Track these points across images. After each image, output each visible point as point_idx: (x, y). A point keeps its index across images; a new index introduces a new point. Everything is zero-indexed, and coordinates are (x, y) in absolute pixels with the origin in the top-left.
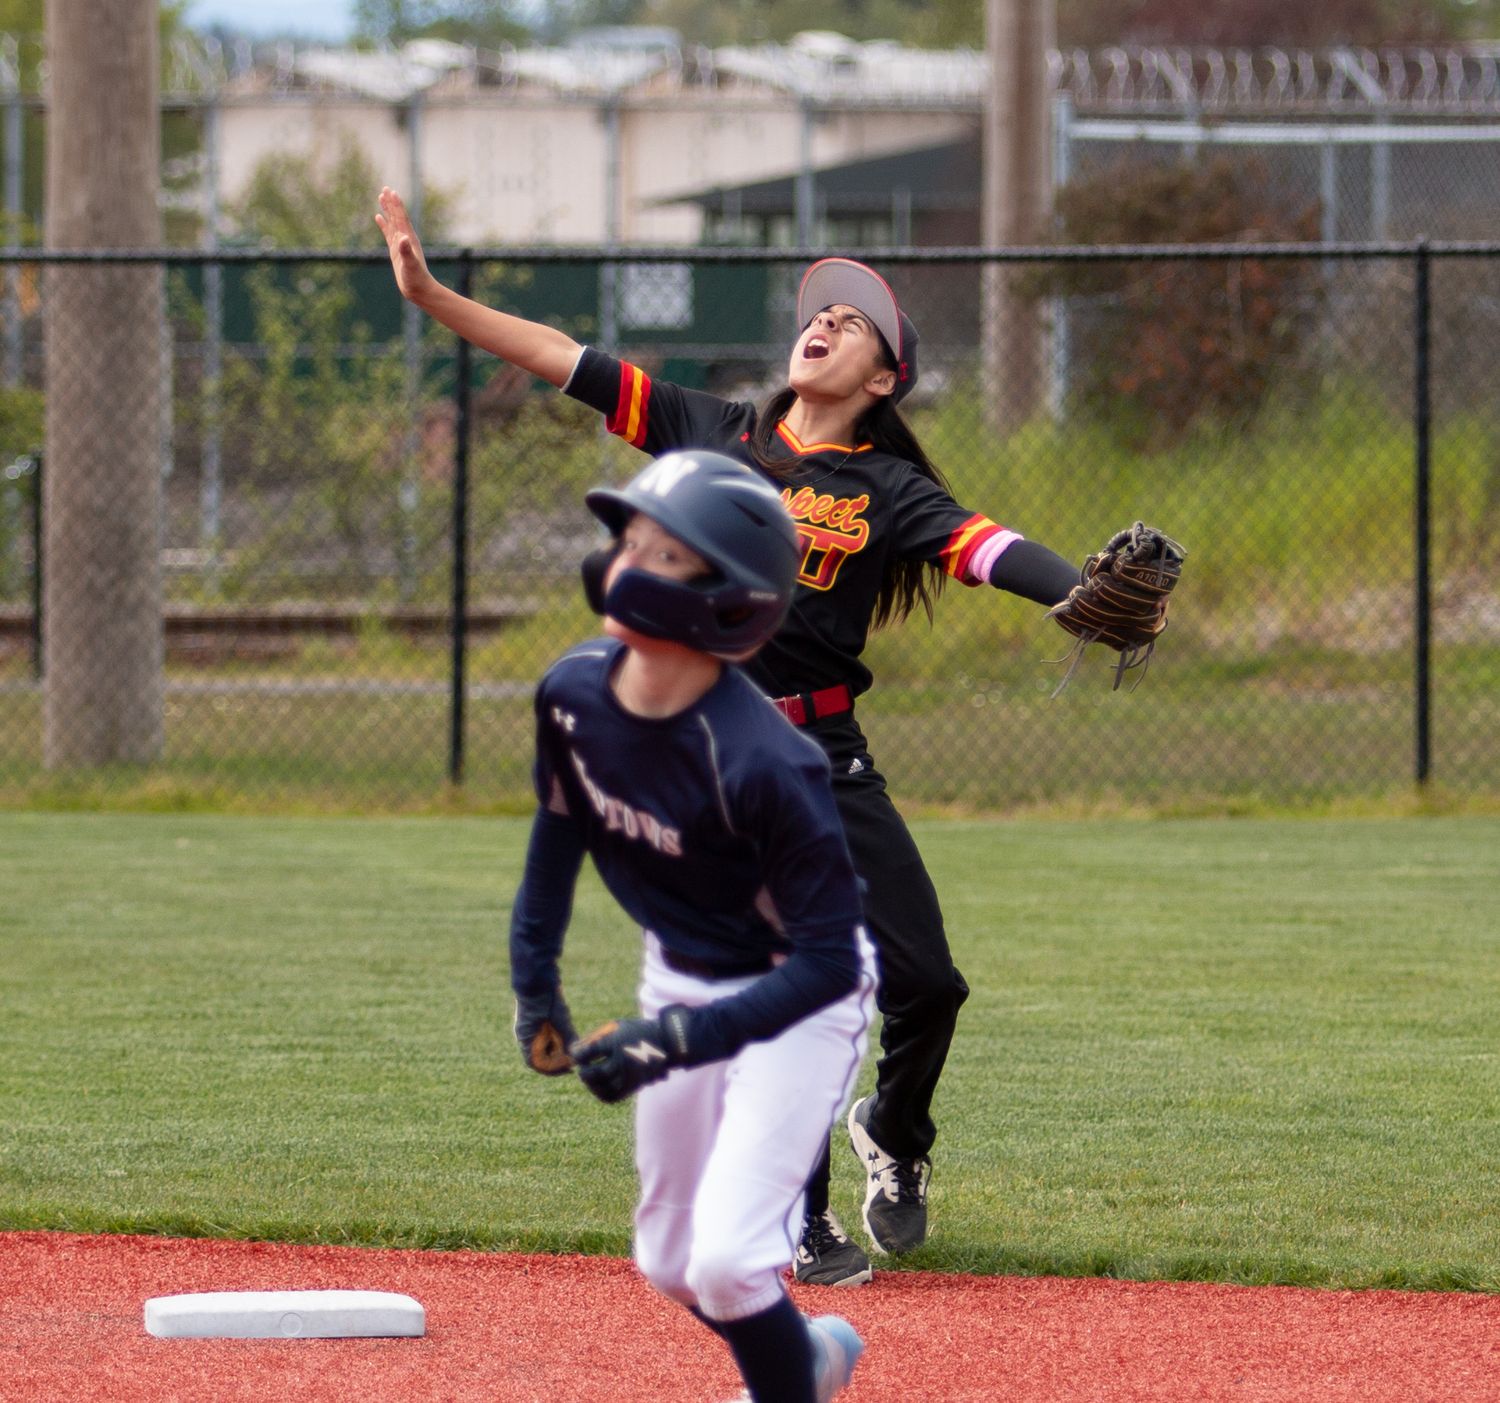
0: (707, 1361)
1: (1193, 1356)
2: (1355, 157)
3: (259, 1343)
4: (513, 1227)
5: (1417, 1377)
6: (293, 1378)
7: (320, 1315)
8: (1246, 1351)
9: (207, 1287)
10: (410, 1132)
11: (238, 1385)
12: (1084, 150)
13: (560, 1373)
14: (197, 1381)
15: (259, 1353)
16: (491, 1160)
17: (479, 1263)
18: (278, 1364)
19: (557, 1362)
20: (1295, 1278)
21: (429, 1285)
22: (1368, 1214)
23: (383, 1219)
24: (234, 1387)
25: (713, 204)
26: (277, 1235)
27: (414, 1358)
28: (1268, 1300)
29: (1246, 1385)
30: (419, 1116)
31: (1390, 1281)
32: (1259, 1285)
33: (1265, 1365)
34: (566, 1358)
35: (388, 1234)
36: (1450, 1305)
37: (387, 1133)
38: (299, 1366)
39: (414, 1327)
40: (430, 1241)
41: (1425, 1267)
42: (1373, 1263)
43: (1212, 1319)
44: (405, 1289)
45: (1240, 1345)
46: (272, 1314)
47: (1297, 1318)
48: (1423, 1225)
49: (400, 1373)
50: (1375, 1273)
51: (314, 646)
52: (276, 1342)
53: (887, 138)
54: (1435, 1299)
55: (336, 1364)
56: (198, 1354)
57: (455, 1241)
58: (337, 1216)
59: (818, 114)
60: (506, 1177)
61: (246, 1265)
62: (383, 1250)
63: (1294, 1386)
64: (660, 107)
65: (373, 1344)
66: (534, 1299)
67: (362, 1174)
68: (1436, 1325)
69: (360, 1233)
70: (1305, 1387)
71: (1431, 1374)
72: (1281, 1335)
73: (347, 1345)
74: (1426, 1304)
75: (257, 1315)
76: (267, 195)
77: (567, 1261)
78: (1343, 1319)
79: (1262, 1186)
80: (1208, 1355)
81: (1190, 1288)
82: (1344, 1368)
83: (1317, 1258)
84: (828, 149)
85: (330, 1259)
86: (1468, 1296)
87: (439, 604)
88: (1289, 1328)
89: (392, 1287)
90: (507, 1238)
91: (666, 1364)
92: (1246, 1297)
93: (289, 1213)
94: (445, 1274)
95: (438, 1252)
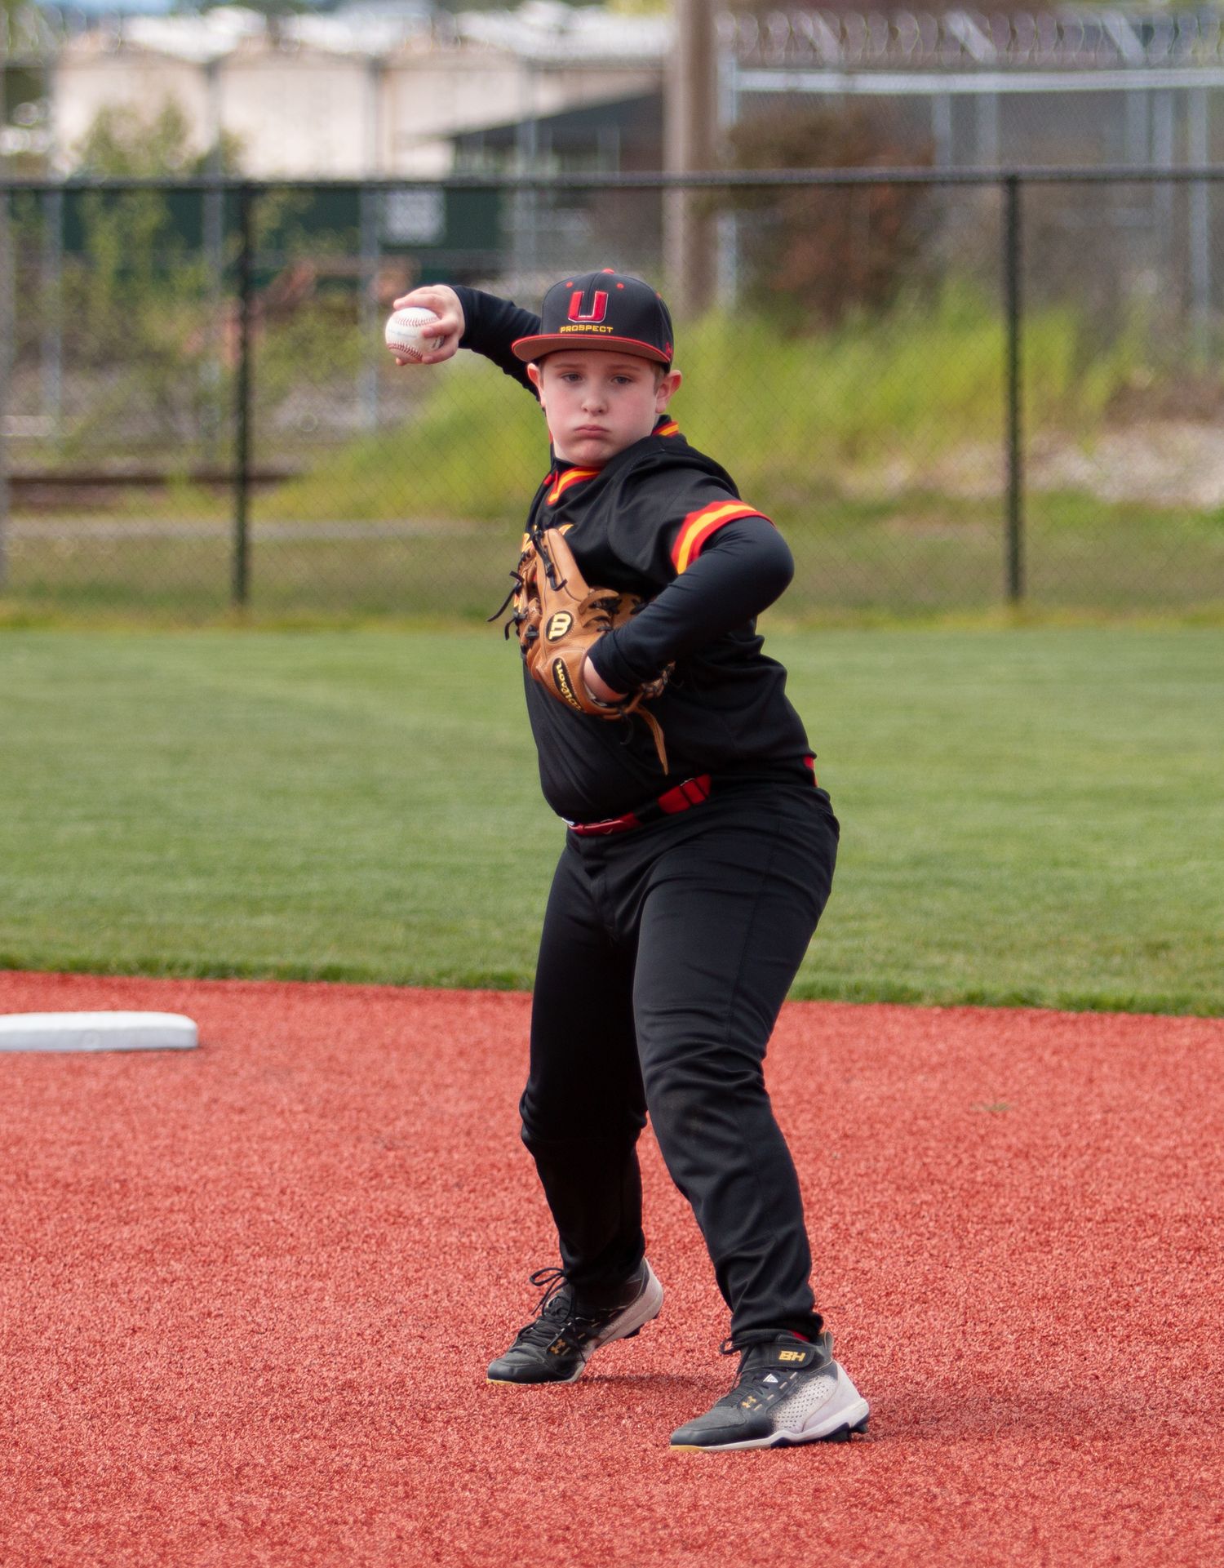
0: (424, 1067)
1: (812, 1061)
2: (964, 103)
3: (65, 1055)
4: (271, 960)
5: (991, 1076)
6: (92, 1084)
7: (114, 1033)
8: (855, 1057)
9: (24, 1009)
10: (192, 885)
11: (46, 1088)
12: (750, 99)
13: (305, 1078)
14: (13, 1086)
15: (63, 1063)
16: (255, 907)
17: (243, 990)
18: (77, 1072)
19: (302, 1069)
20: (897, 998)
21: (203, 1008)
22: (955, 946)
23: (166, 956)
24: (42, 1090)
25: (461, 141)
26: (81, 968)
27: (187, 1066)
28: (874, 1015)
29: (855, 1084)
30: (198, 871)
31: (973, 1000)
32: (866, 1003)
33: (871, 1069)
34: (310, 1066)
35: (170, 967)
36: (1019, 1018)
37: (172, 887)
38: (96, 1074)
39: (186, 1041)
40: (204, 972)
41: (998, 987)
42: (959, 985)
43: (829, 1031)
44: (183, 1010)
45: (851, 1052)
46: (74, 1032)
47: (896, 1030)
48: (1000, 954)
49: (176, 1079)
50: (961, 993)
51: (134, 498)
52: (80, 1054)
53: (597, 89)
54: (1007, 1014)
55: (125, 1072)
56: (14, 1064)
57: (223, 972)
58: (129, 953)
59: (540, 68)
60: (267, 921)
61: (56, 994)
62: (166, 981)
63: (893, 1084)
64: (413, 66)
65: (155, 1055)
66: (286, 1019)
67: (151, 919)
68: (1007, 1034)
69: (148, 966)
70: (901, 1085)
71: (1002, 1074)
72: (883, 1044)
73: (134, 1055)
74: (1000, 1018)
75: (63, 1032)
76: (101, 139)
77: (314, 988)
78: (933, 1030)
79: (871, 924)
80: (824, 1060)
81: (813, 1005)
82: (933, 1069)
83: (915, 982)
84: (548, 98)
85: (123, 988)
86: (1033, 1012)
87: (226, 461)
88: (890, 1039)
89: (171, 1009)
90: (265, 969)
91: (390, 1070)
92: (858, 1012)
93: (92, 950)
94: (215, 999)
95: (210, 982)
